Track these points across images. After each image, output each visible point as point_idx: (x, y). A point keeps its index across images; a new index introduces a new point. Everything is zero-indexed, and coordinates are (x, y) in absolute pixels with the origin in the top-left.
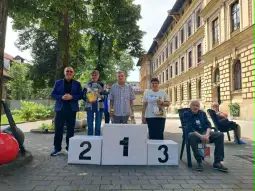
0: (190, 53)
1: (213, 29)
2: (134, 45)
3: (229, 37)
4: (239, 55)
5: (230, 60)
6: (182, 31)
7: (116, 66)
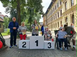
0: (58, 13)
1: (65, 5)
2: (40, 11)
3: (70, 8)
4: (73, 13)
5: (71, 14)
6: (56, 6)
7: (36, 18)
